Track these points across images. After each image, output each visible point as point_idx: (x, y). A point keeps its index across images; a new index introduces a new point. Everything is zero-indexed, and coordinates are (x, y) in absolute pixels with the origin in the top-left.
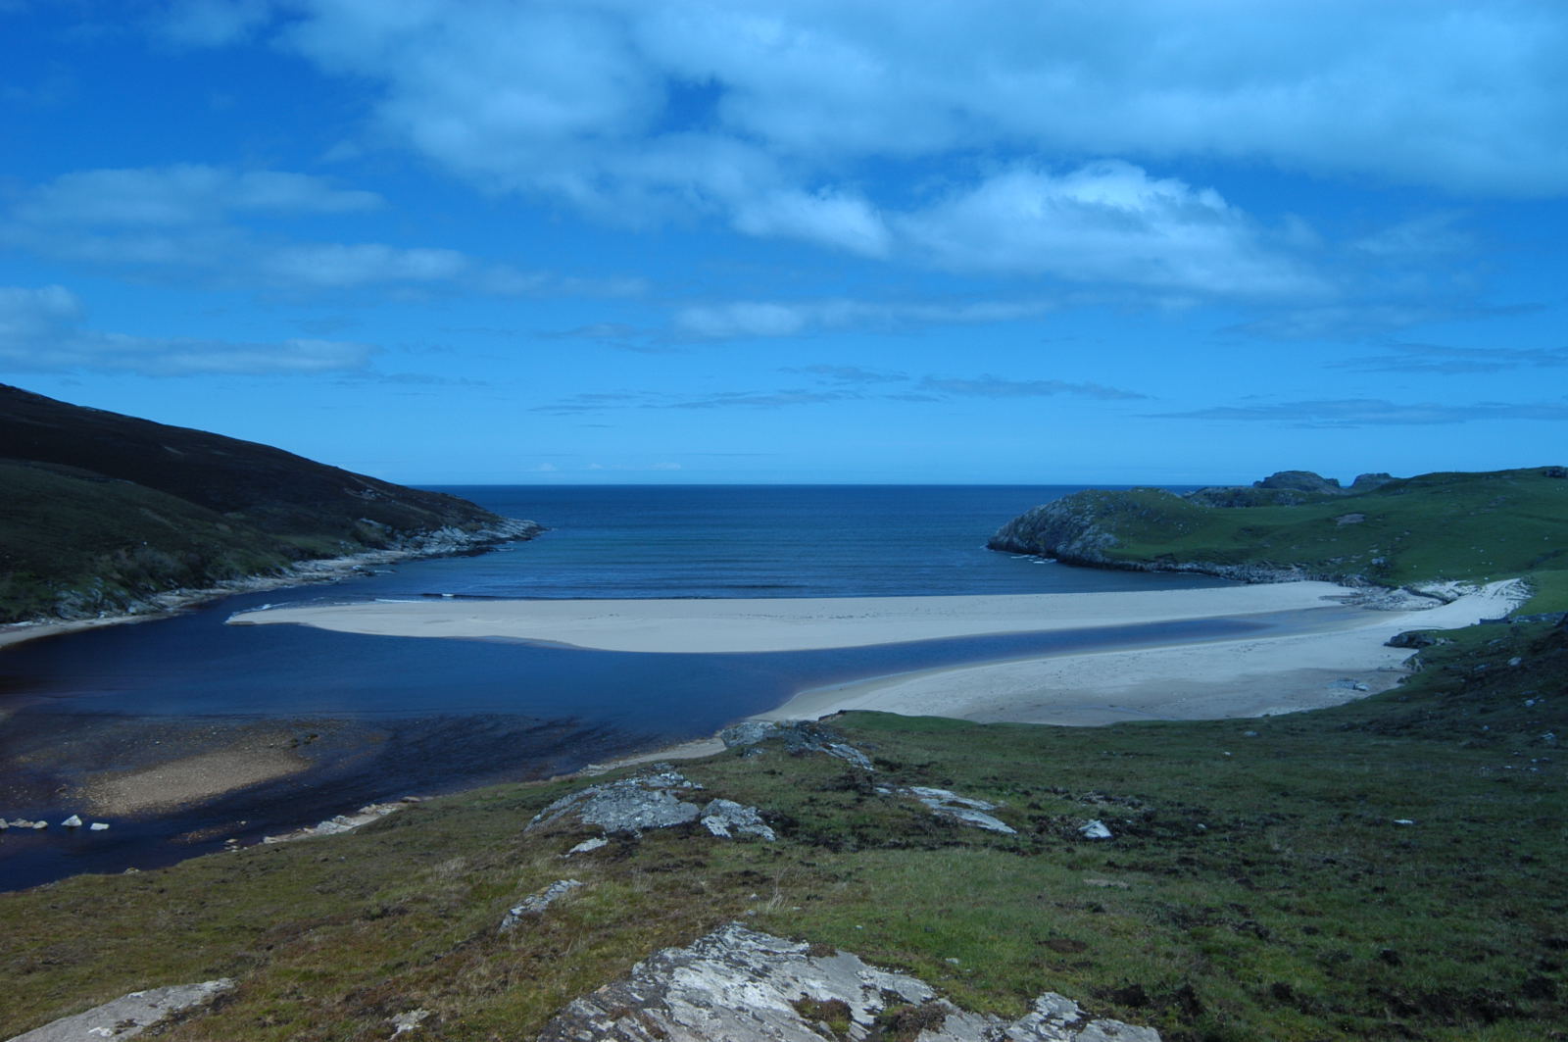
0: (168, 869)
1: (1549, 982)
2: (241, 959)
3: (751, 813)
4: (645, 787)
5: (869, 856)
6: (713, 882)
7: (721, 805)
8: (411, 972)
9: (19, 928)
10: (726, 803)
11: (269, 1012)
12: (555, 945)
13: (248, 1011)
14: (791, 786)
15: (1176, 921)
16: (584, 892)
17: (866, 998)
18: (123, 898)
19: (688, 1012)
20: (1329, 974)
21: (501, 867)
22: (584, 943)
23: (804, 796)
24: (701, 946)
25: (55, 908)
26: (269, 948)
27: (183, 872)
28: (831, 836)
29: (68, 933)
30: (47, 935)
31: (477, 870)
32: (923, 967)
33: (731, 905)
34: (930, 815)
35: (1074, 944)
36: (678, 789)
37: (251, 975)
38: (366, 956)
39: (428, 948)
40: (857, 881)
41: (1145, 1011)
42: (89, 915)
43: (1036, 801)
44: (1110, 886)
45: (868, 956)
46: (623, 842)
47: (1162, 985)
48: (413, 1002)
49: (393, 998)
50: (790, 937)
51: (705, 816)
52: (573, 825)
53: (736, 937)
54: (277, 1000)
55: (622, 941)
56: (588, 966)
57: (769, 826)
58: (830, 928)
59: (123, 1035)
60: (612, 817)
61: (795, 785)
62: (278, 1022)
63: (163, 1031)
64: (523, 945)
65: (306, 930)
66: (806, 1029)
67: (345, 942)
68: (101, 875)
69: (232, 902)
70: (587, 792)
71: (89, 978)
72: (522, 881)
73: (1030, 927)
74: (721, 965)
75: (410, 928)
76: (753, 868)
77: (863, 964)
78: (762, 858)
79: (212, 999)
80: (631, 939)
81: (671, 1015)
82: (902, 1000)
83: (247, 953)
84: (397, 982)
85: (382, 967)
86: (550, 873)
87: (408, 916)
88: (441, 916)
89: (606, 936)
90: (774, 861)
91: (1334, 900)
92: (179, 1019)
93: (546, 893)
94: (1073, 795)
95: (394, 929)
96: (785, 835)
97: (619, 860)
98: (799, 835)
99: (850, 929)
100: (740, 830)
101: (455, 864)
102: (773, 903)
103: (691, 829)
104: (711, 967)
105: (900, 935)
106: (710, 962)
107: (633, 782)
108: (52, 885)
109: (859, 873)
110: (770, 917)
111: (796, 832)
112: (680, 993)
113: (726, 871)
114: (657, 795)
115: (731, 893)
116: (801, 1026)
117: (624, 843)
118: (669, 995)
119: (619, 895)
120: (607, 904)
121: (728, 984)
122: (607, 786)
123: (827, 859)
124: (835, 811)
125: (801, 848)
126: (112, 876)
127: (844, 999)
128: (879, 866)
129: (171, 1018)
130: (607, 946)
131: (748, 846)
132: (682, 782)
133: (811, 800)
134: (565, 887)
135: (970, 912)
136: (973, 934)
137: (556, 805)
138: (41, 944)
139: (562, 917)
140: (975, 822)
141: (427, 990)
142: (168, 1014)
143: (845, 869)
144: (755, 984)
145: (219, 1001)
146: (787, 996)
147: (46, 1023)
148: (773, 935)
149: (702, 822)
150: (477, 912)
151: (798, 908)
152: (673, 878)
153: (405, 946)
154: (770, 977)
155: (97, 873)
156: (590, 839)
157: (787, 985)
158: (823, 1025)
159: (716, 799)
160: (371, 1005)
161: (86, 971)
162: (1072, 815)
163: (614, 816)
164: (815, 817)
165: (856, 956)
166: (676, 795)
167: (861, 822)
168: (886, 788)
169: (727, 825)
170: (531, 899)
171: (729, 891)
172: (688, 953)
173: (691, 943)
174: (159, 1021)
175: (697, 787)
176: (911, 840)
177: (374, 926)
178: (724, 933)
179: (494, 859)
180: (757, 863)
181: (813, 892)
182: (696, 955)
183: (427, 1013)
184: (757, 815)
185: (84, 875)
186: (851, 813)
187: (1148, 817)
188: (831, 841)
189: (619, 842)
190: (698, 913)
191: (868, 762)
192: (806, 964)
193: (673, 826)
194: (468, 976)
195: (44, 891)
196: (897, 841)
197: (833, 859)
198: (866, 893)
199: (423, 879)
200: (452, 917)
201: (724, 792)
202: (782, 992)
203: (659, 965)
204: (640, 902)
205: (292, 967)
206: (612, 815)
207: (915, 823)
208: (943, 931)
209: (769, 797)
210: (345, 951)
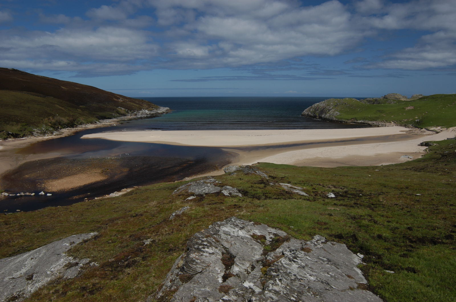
0: (72, 205)
1: (452, 235)
2: (99, 227)
3: (235, 190)
4: (204, 183)
5: (268, 201)
6: (226, 207)
8: (147, 230)
9: (34, 221)
10: (228, 187)
11: (110, 240)
12: (185, 223)
13: (104, 240)
14: (246, 182)
15: (352, 218)
16: (191, 209)
17: (269, 235)
18: (61, 213)
19: (225, 236)
20: (393, 232)
21: (167, 204)
22: (193, 222)
23: (250, 185)
24: (226, 221)
26: (107, 224)
27: (76, 206)
29: (47, 222)
30: (41, 223)
31: (161, 204)
32: (284, 228)
33: (232, 213)
34: (285, 191)
35: (324, 223)
36: (214, 183)
37: (103, 231)
38: (133, 226)
39: (149, 224)
40: (265, 207)
41: (342, 240)
42: (52, 218)
43: (314, 187)
44: (334, 209)
45: (269, 225)
47: (347, 234)
48: (148, 237)
49: (143, 236)
50: (248, 220)
51: (223, 190)
52: (186, 192)
53: (235, 220)
54: (111, 237)
56: (194, 228)
57: (240, 193)
58: (259, 218)
59: (72, 245)
61: (247, 182)
62: (113, 242)
63: (82, 245)
64: (176, 223)
65: (116, 220)
66: (254, 241)
67: (127, 223)
68: (53, 207)
69: (90, 214)
70: (189, 184)
71: (54, 234)
72: (174, 207)
73: (312, 219)
74: (232, 226)
75: (144, 219)
76: (237, 204)
77: (268, 227)
78: (239, 201)
79: (94, 237)
81: (221, 237)
82: (279, 236)
83: (101, 226)
84: (143, 232)
85: (138, 229)
86: (181, 205)
87: (143, 216)
88: (152, 216)
89: (199, 221)
90: (242, 202)
91: (396, 214)
92: (86, 242)
93: (181, 210)
94: (325, 186)
95: (140, 219)
96: (245, 195)
97: (199, 202)
99: (264, 219)
100: (232, 194)
101: (154, 203)
102: (243, 212)
103: (219, 194)
105: (278, 220)
106: (229, 225)
107: (202, 181)
108: (41, 210)
109: (266, 205)
110: (243, 216)
111: (248, 195)
112: (222, 232)
113: (229, 204)
114: (209, 185)
115: (232, 210)
116: (253, 241)
117: (200, 198)
118: (220, 232)
119: (201, 210)
120: (198, 213)
121: (234, 230)
122: (195, 182)
123: (257, 202)
124: (258, 189)
125: (249, 199)
127: (264, 235)
128: (271, 203)
130: (199, 223)
131: (235, 198)
132: (215, 181)
133: (252, 186)
134: (187, 208)
135: (296, 215)
136: (297, 220)
137: (180, 187)
138: (40, 225)
139: (186, 216)
140: (297, 193)
141: (152, 234)
142: (83, 241)
143: (262, 204)
144: (241, 230)
145: (96, 237)
146: (249, 234)
147: (50, 243)
148: (244, 220)
149: (222, 192)
150: (162, 215)
151: (250, 214)
152: (215, 206)
153: (143, 224)
154: (245, 229)
156: (191, 196)
157: (249, 231)
158: (259, 241)
159: (225, 186)
160: (137, 238)
161: (53, 232)
162: (324, 191)
164: (253, 191)
165: (266, 225)
166: (214, 185)
167: (266, 192)
168: (272, 183)
169: (229, 193)
170: (177, 211)
172: (223, 222)
173: (223, 221)
174: (81, 242)
175: (219, 182)
176: (280, 197)
177: (134, 219)
178: (232, 219)
179: (165, 202)
181: (254, 210)
182: (225, 223)
183: (152, 240)
184: (237, 190)
185: (49, 207)
186: (263, 190)
187: (346, 192)
188: (258, 197)
190: (223, 215)
191: (266, 176)
192: (253, 227)
193: (214, 193)
194: (163, 230)
195: (39, 211)
196: (276, 197)
197: (258, 202)
198: (268, 210)
199: (146, 207)
200: (155, 216)
201: (227, 184)
202: (248, 233)
203: (216, 225)
204: (207, 212)
205: (114, 229)
206: (197, 190)
207: (280, 193)
208: (289, 220)
209: (240, 185)
210: (127, 225)
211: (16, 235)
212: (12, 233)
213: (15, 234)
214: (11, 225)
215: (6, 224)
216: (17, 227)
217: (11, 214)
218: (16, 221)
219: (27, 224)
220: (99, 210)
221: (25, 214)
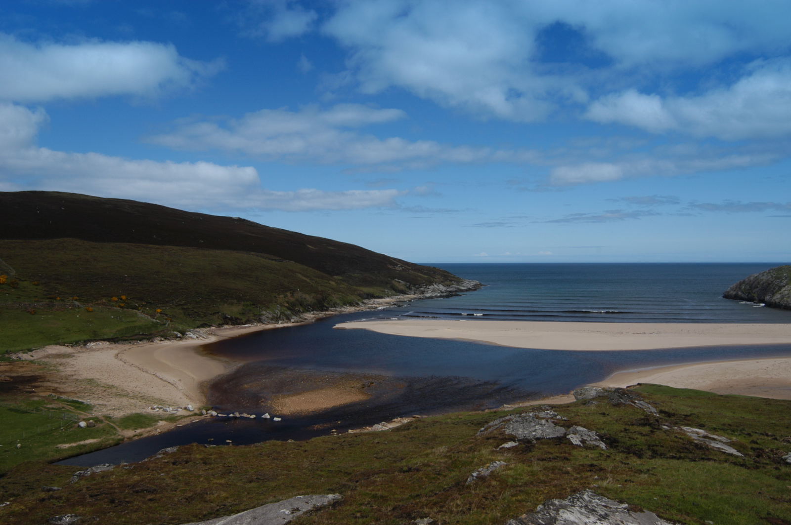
0: (308, 441)
2: (344, 485)
3: (593, 434)
4: (537, 417)
5: (658, 462)
6: (574, 468)
7: (577, 429)
8: (423, 499)
9: (247, 462)
10: (580, 428)
11: (358, 512)
12: (494, 493)
13: (348, 510)
14: (614, 422)
16: (507, 468)
18: (289, 453)
21: (465, 452)
22: (509, 493)
23: (622, 427)
24: (571, 500)
25: (261, 454)
26: (357, 482)
27: (314, 443)
28: (637, 449)
29: (266, 466)
30: (257, 466)
31: (453, 453)
33: (584, 481)
34: (693, 442)
36: (554, 419)
37: (349, 494)
38: (401, 490)
39: (431, 489)
40: (653, 474)
42: (275, 459)
43: (755, 439)
45: (661, 514)
46: (527, 444)
48: (425, 514)
49: (416, 511)
50: (618, 500)
51: (568, 435)
52: (501, 434)
53: (590, 497)
54: (362, 506)
55: (528, 494)
56: (510, 505)
57: (602, 441)
58: (639, 498)
59: (294, 514)
60: (520, 431)
61: (617, 421)
62: (362, 517)
63: (311, 515)
64: (478, 492)
65: (373, 475)
67: (392, 482)
68: (280, 442)
69: (336, 459)
70: (507, 418)
71: (275, 487)
72: (476, 460)
73: (755, 509)
74: (583, 510)
75: (422, 478)
76: (595, 463)
77: (659, 519)
78: (599, 458)
79: (332, 503)
80: (533, 493)
83: (347, 483)
84: (417, 504)
85: (410, 496)
86: (490, 457)
87: (421, 473)
88: (436, 474)
89: (520, 491)
90: (606, 460)
92: (318, 510)
93: (489, 467)
94: (778, 438)
95: (414, 478)
96: (611, 447)
97: (524, 453)
98: (619, 448)
99: (650, 499)
100: (587, 442)
101: (443, 449)
102: (607, 482)
103: (561, 440)
104: (579, 511)
105: (679, 505)
106: (578, 508)
107: (531, 414)
108: (260, 444)
109: (654, 470)
110: (606, 489)
111: (617, 446)
112: (563, 522)
113: (581, 463)
114: (543, 421)
115: (585, 475)
117: (527, 446)
118: (557, 522)
119: (526, 471)
120: (519, 475)
121: (587, 520)
122: (518, 415)
123: (635, 462)
124: (639, 436)
125: (621, 454)
126: (284, 442)
128: (665, 468)
129: (315, 509)
130: (520, 496)
131: (592, 451)
132: (556, 416)
133: (626, 430)
134: (498, 464)
135: (719, 497)
136: (721, 509)
137: (491, 423)
138: (255, 470)
139: (497, 479)
140: (719, 448)
141: (432, 508)
142: (313, 507)
143: (645, 467)
144: (602, 522)
145: (335, 504)
147: (262, 505)
148: (608, 498)
149: (567, 437)
150: (454, 474)
151: (621, 486)
152: (554, 465)
153: (419, 487)
154: (609, 520)
155: (278, 440)
156: (509, 441)
159: (574, 426)
160: (405, 513)
161: (273, 484)
162: (778, 449)
163: (521, 432)
164: (628, 439)
165: (655, 514)
166: (553, 422)
167: (653, 443)
168: (667, 426)
169: (580, 439)
170: (481, 469)
171: (583, 474)
172: (566, 502)
173: (567, 498)
174: (309, 510)
175: (564, 419)
176: (682, 455)
177: (405, 475)
178: (583, 495)
179: (462, 448)
180: (599, 460)
181: (628, 478)
182: (570, 504)
183: (432, 520)
184: (596, 435)
185: (273, 441)
186: (646, 438)
188: (637, 452)
189: (524, 444)
190: (567, 483)
191: (656, 411)
192: (627, 515)
193: (552, 438)
194: (452, 504)
195: (256, 446)
196: (674, 455)
197: (639, 462)
198: (658, 481)
199: (427, 455)
200: (441, 475)
201: (579, 422)
203: (551, 507)
204: (537, 475)
205: (368, 491)
206: (521, 430)
207: (684, 446)
208: (703, 506)
209: (602, 427)
210: (392, 486)
211: (217, 483)
212: (212, 479)
213: (215, 481)
214: (212, 466)
215: (205, 463)
216: (220, 470)
217: (214, 448)
218: (219, 460)
219: (235, 466)
220: (351, 453)
221: (235, 449)
